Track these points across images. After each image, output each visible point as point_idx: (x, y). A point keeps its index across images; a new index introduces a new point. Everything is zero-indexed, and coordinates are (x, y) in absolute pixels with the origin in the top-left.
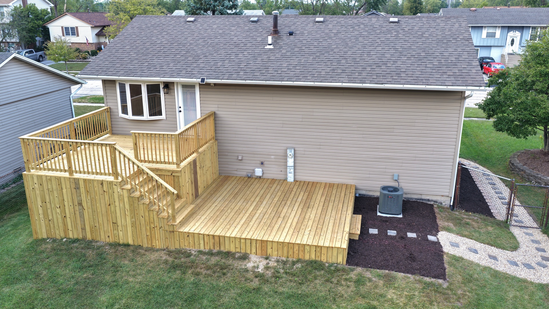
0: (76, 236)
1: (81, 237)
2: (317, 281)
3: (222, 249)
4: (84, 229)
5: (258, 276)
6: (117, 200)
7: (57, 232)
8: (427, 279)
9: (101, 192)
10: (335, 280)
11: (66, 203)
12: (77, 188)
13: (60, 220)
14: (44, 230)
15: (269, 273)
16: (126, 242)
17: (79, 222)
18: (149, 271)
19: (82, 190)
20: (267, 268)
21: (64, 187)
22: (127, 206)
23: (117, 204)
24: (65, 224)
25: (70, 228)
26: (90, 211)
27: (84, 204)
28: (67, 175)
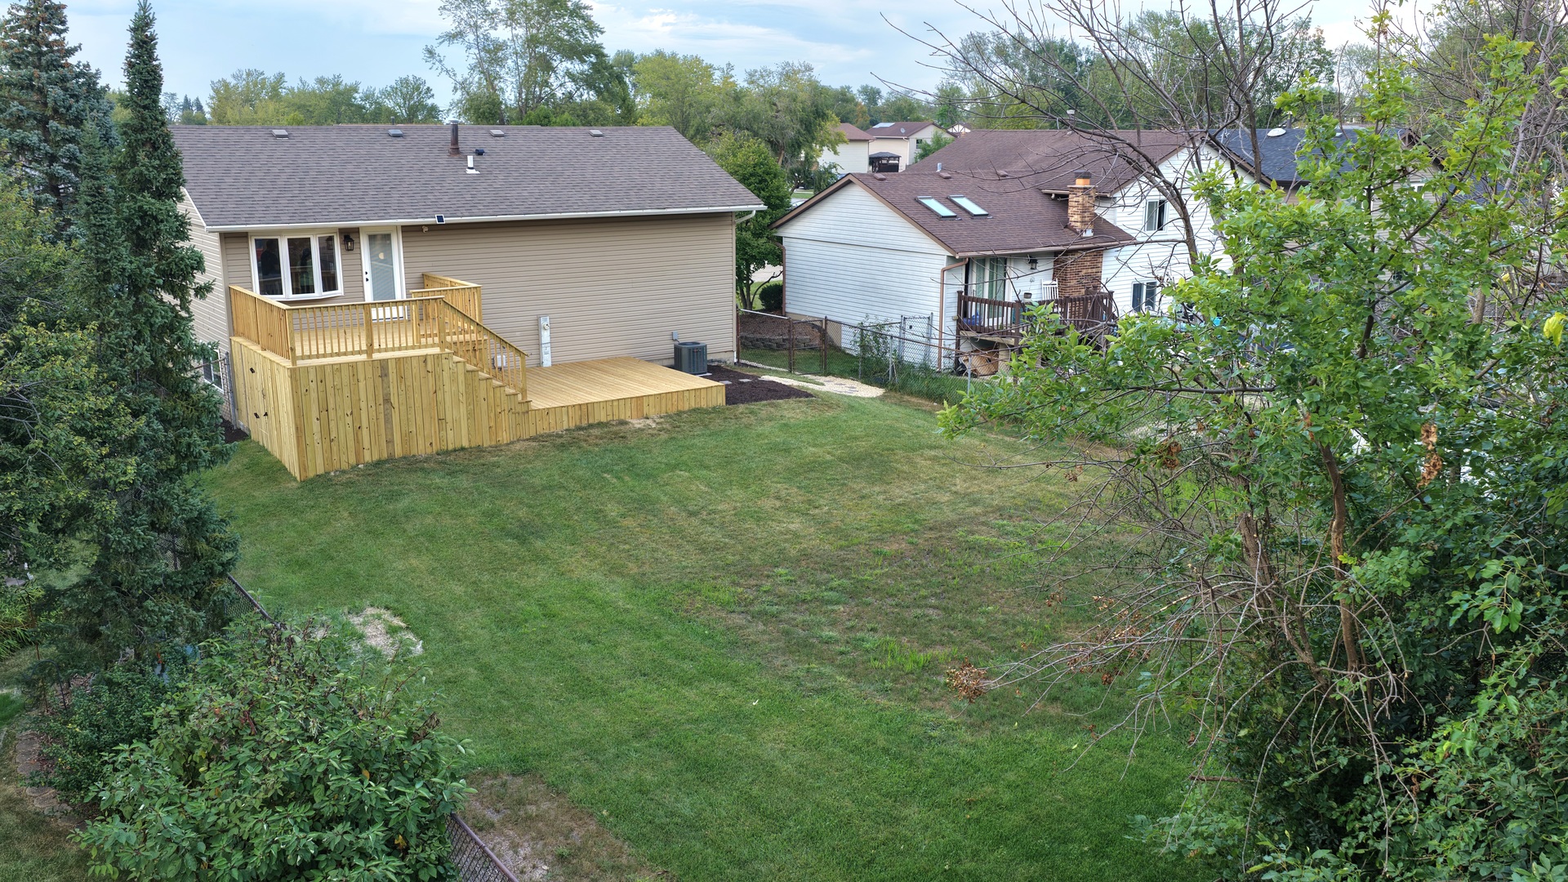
0: (376, 458)
1: (385, 456)
3: (591, 421)
4: (390, 442)
6: (447, 381)
7: (344, 458)
9: (423, 373)
11: (363, 405)
12: (384, 374)
13: (351, 436)
14: (320, 461)
17: (383, 431)
19: (392, 376)
21: (361, 377)
23: (447, 388)
24: (358, 441)
25: (366, 445)
26: (403, 408)
27: (394, 400)
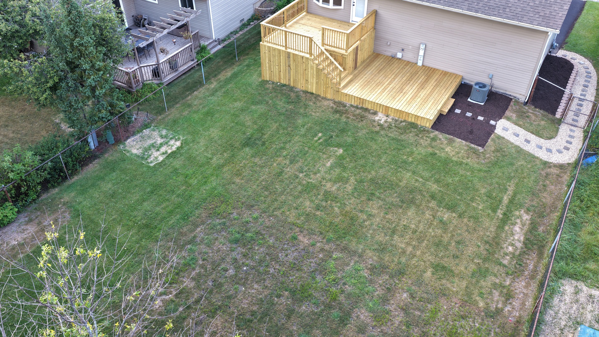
0: (285, 83)
1: (287, 84)
2: (411, 134)
3: (364, 106)
4: (289, 80)
5: (380, 125)
6: (310, 68)
7: (275, 78)
8: (473, 146)
9: (302, 62)
10: (420, 136)
11: (282, 64)
12: (289, 57)
13: (277, 73)
14: (268, 76)
15: (386, 125)
16: (311, 92)
17: (287, 75)
18: (323, 111)
19: (291, 59)
20: (386, 122)
21: (282, 55)
22: (315, 73)
23: (309, 70)
24: (280, 75)
25: (282, 78)
26: (294, 71)
27: (292, 67)
28: (284, 49)
